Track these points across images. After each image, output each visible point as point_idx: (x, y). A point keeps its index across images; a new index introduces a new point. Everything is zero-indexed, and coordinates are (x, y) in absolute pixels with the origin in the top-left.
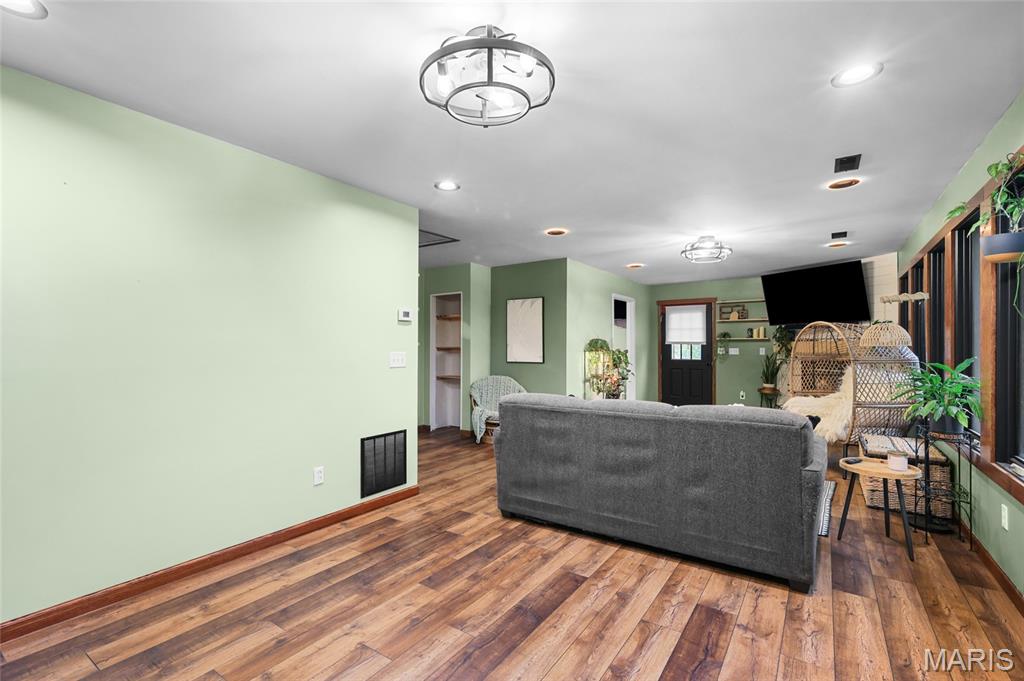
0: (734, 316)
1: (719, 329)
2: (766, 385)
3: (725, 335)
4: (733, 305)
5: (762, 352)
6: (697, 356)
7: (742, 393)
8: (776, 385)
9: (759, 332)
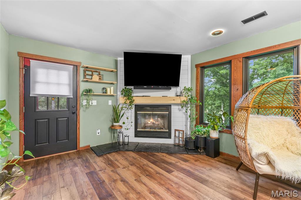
0: (96, 78)
1: (83, 86)
2: (115, 124)
3: (89, 91)
4: (93, 70)
5: (110, 102)
7: (99, 131)
8: (120, 123)
9: (110, 90)
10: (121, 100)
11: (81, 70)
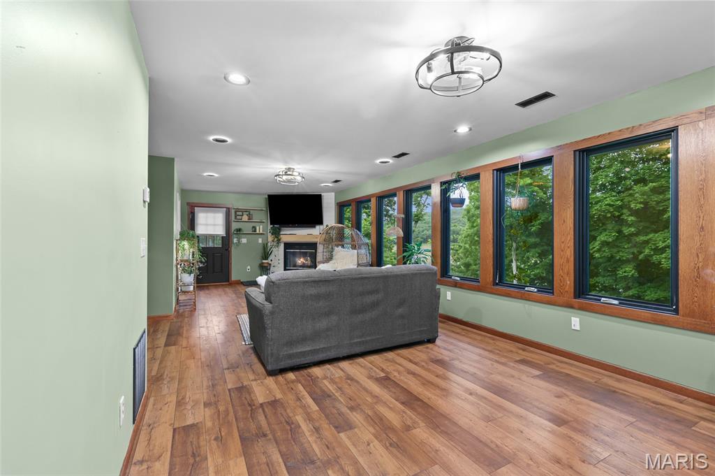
0: (245, 218)
1: (235, 226)
2: (264, 261)
3: (239, 230)
4: (243, 211)
5: (260, 241)
6: (218, 244)
7: (249, 267)
8: (269, 261)
9: (260, 229)
10: (270, 238)
11: (233, 211)
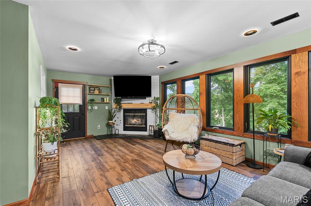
0: (97, 92)
2: (110, 122)
3: (92, 100)
4: (95, 87)
5: (107, 108)
6: (77, 110)
7: (99, 126)
8: (113, 121)
9: (107, 100)
10: (114, 106)
11: (87, 88)
